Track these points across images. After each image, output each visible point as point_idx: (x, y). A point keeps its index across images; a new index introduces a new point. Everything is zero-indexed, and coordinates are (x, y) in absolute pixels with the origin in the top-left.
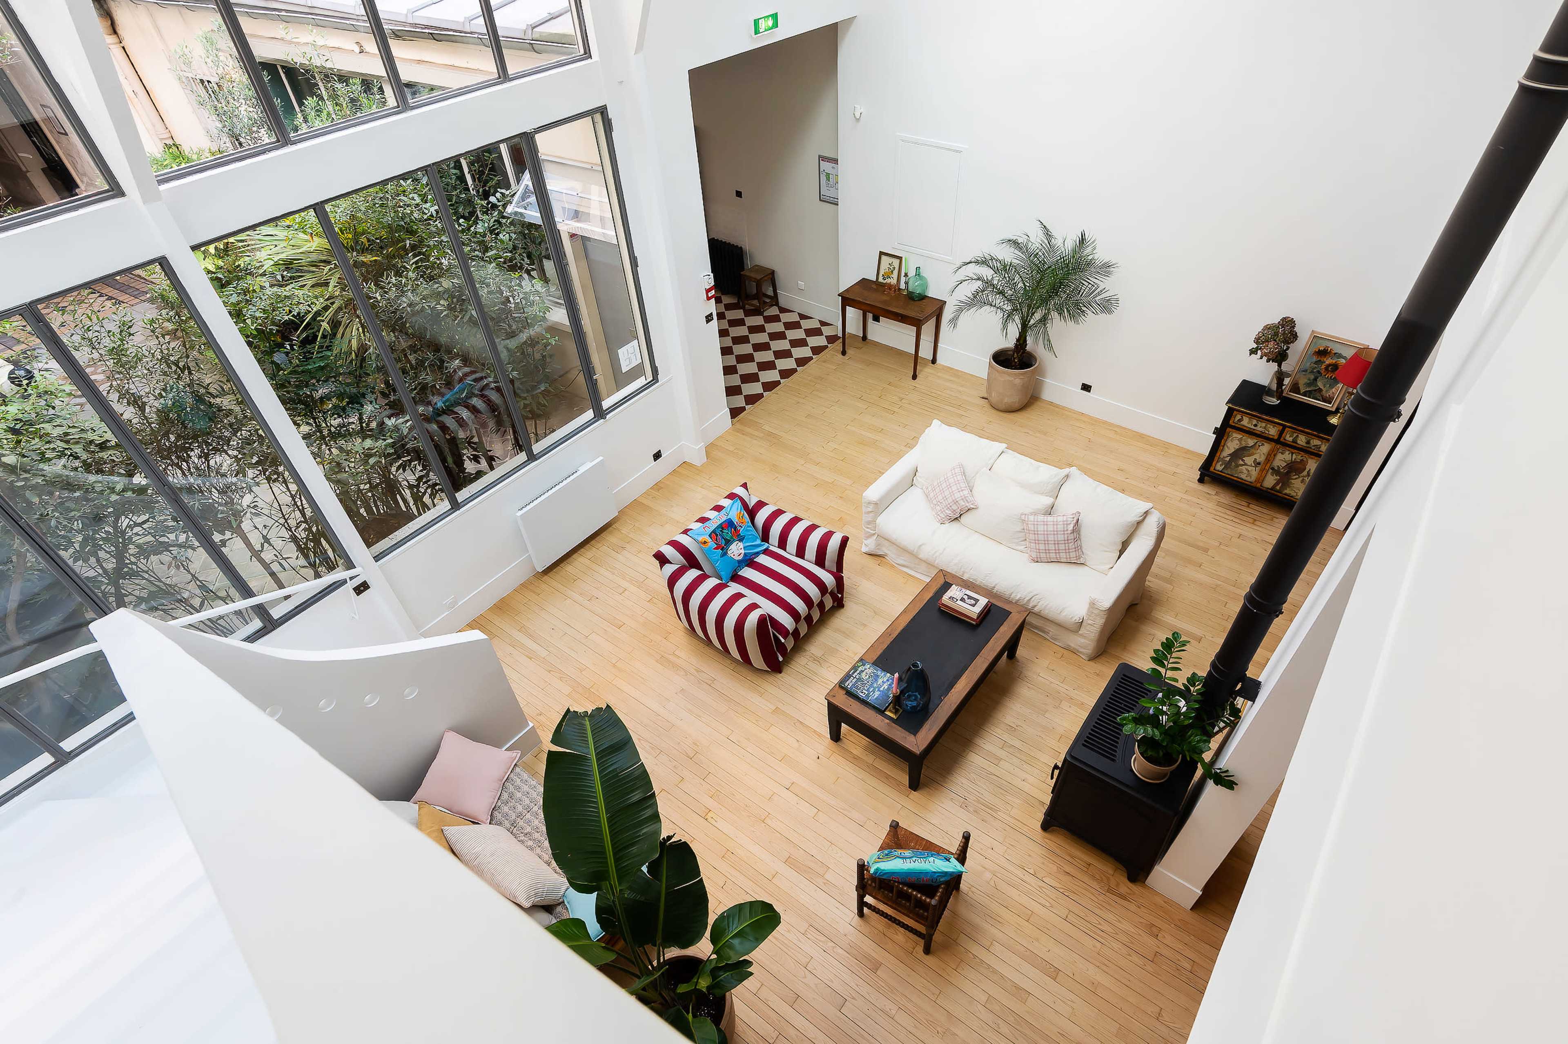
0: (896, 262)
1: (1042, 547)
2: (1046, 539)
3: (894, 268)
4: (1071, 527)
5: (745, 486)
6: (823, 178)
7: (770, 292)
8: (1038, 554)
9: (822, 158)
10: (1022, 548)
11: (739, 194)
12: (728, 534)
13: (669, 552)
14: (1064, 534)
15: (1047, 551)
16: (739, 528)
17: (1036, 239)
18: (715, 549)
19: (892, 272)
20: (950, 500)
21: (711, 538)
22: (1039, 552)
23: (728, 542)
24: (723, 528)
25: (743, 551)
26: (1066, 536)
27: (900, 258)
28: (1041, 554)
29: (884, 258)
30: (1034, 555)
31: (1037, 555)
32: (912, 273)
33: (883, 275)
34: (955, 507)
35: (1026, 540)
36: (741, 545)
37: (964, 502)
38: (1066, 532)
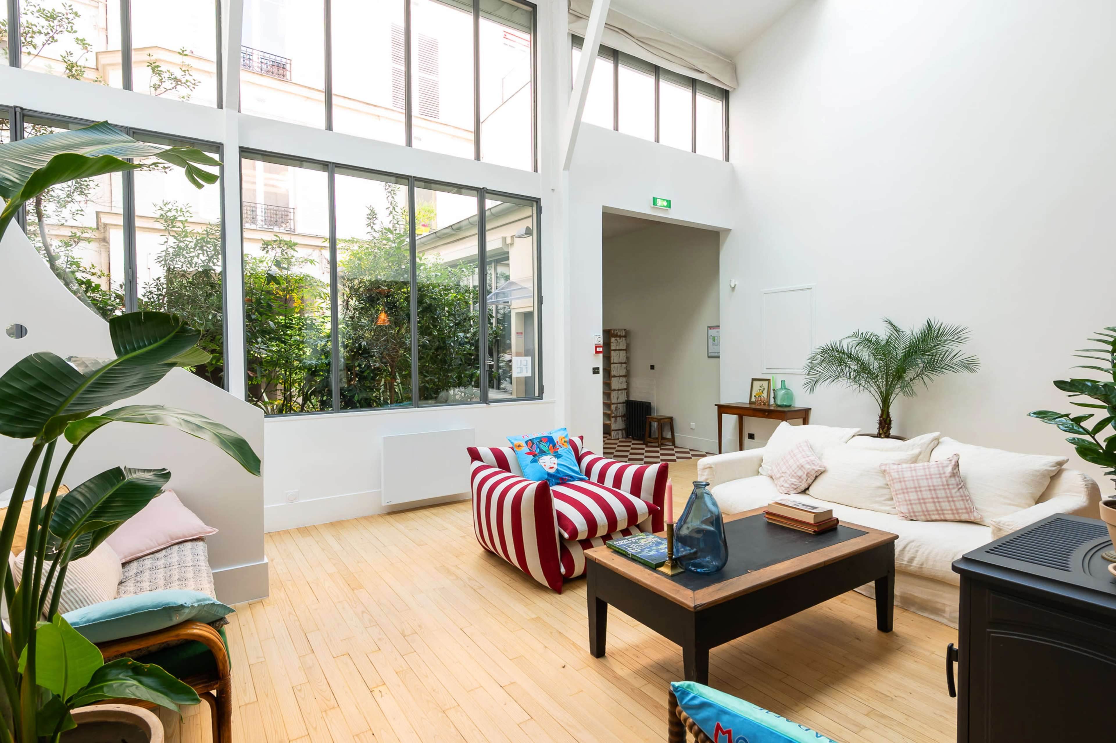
0: (765, 384)
1: (913, 496)
2: (917, 485)
3: (764, 389)
4: (949, 470)
5: (581, 438)
6: (710, 341)
7: (669, 436)
8: (910, 507)
9: (711, 327)
10: (888, 508)
11: (652, 367)
12: (544, 447)
13: (484, 451)
14: (941, 477)
15: (922, 501)
16: (558, 446)
17: (883, 333)
18: (527, 453)
19: (762, 392)
20: (794, 466)
21: (527, 444)
22: (911, 504)
23: (543, 452)
24: (541, 441)
25: (556, 467)
26: (944, 479)
27: (768, 380)
28: (914, 506)
29: (755, 382)
30: (904, 509)
31: (908, 509)
32: (779, 386)
33: (755, 396)
34: (800, 473)
35: (892, 499)
36: (555, 460)
37: (810, 465)
38: (943, 476)
